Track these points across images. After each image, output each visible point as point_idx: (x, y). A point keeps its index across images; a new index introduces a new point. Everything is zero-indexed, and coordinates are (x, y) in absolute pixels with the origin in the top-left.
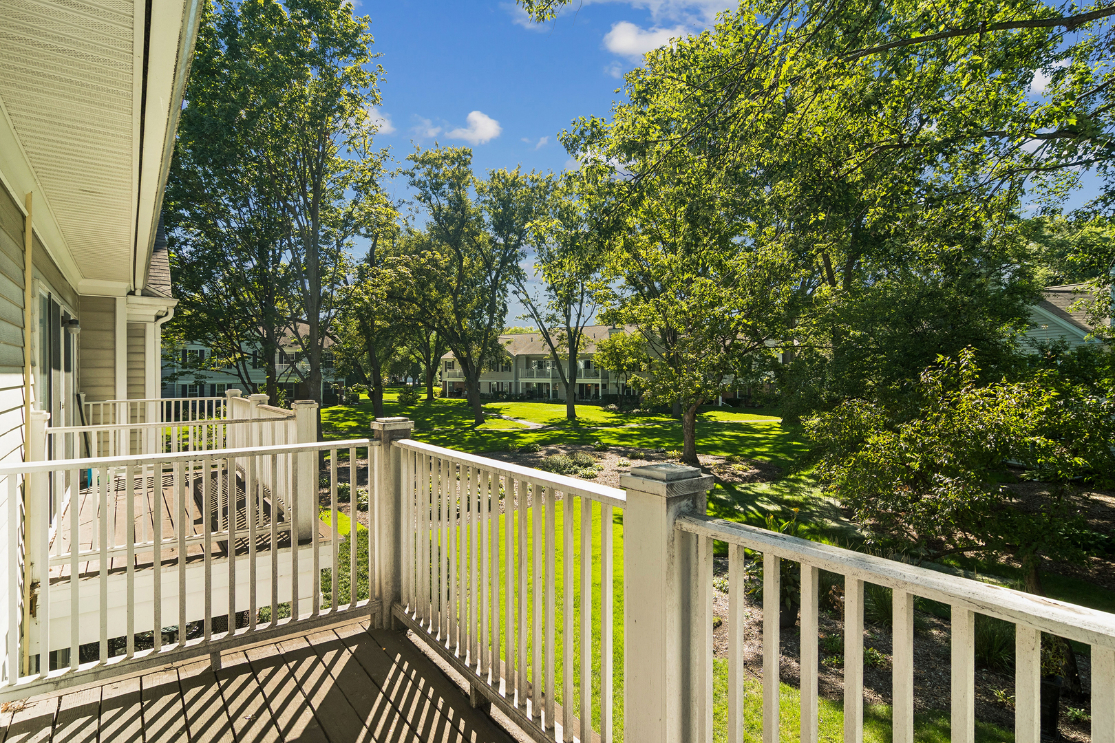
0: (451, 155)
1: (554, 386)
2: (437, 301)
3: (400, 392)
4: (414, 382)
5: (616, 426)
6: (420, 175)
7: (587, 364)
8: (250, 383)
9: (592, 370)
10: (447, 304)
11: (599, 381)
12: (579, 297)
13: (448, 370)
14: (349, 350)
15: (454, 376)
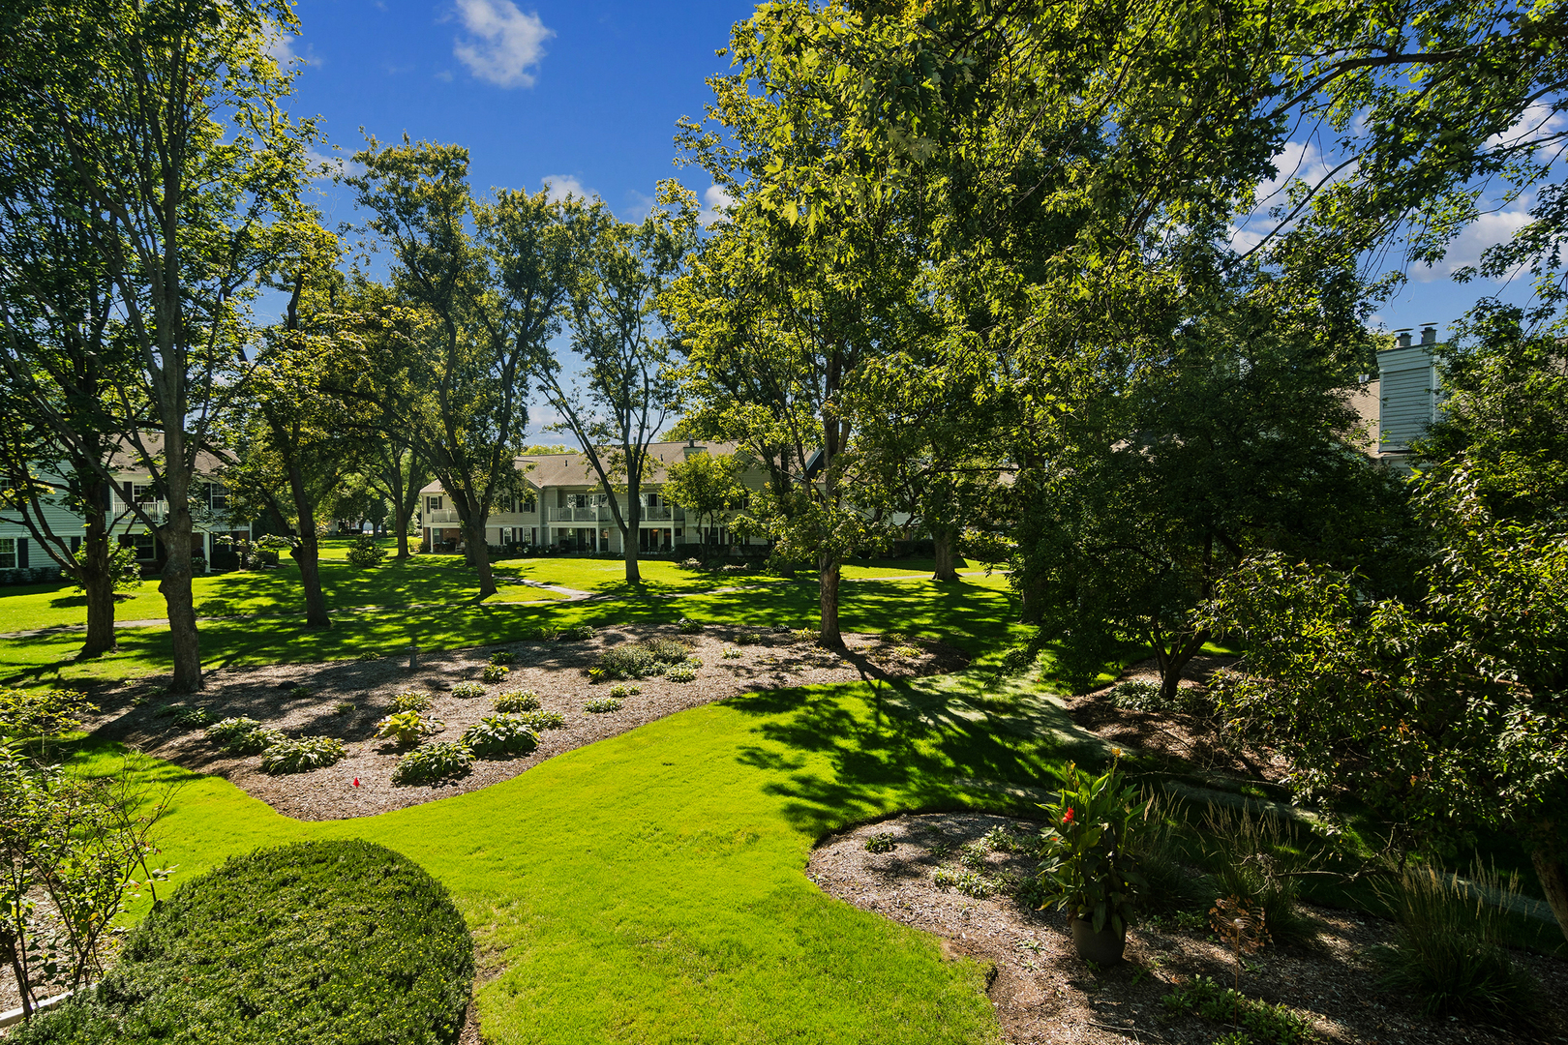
0: (432, 157)
1: (602, 531)
2: (411, 398)
3: (352, 546)
4: (375, 529)
5: (703, 591)
6: (378, 188)
7: (653, 500)
8: (50, 536)
9: (660, 509)
10: (430, 403)
11: (670, 525)
12: (641, 399)
13: (432, 511)
14: (251, 475)
15: (443, 520)
